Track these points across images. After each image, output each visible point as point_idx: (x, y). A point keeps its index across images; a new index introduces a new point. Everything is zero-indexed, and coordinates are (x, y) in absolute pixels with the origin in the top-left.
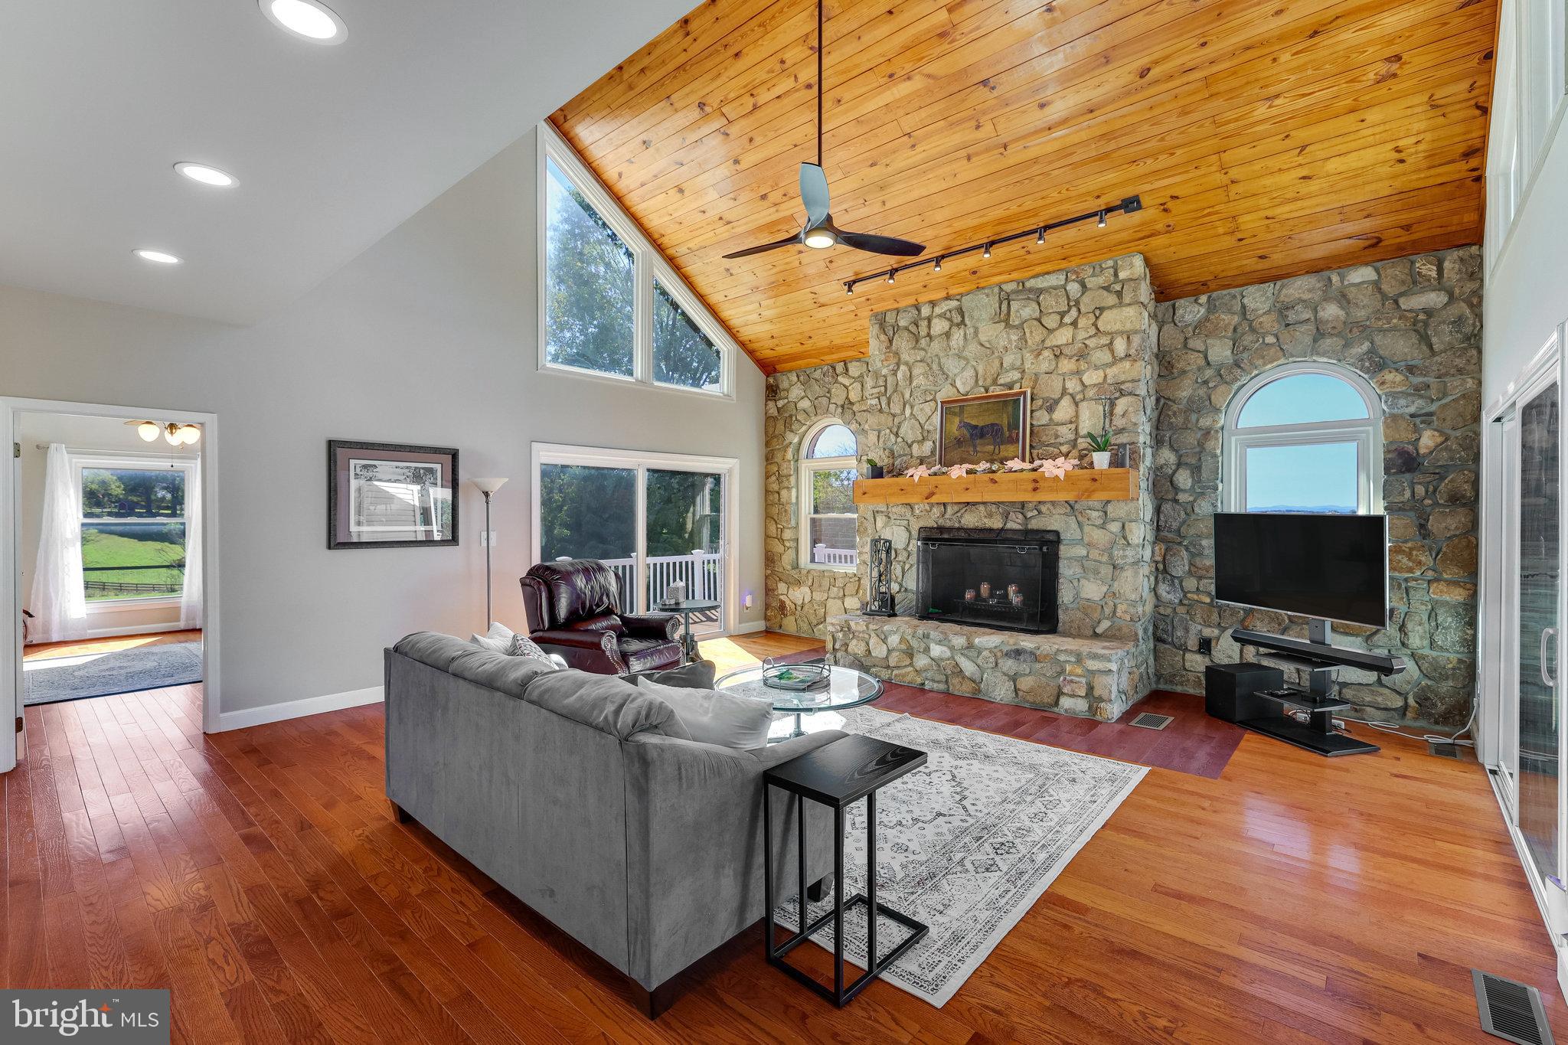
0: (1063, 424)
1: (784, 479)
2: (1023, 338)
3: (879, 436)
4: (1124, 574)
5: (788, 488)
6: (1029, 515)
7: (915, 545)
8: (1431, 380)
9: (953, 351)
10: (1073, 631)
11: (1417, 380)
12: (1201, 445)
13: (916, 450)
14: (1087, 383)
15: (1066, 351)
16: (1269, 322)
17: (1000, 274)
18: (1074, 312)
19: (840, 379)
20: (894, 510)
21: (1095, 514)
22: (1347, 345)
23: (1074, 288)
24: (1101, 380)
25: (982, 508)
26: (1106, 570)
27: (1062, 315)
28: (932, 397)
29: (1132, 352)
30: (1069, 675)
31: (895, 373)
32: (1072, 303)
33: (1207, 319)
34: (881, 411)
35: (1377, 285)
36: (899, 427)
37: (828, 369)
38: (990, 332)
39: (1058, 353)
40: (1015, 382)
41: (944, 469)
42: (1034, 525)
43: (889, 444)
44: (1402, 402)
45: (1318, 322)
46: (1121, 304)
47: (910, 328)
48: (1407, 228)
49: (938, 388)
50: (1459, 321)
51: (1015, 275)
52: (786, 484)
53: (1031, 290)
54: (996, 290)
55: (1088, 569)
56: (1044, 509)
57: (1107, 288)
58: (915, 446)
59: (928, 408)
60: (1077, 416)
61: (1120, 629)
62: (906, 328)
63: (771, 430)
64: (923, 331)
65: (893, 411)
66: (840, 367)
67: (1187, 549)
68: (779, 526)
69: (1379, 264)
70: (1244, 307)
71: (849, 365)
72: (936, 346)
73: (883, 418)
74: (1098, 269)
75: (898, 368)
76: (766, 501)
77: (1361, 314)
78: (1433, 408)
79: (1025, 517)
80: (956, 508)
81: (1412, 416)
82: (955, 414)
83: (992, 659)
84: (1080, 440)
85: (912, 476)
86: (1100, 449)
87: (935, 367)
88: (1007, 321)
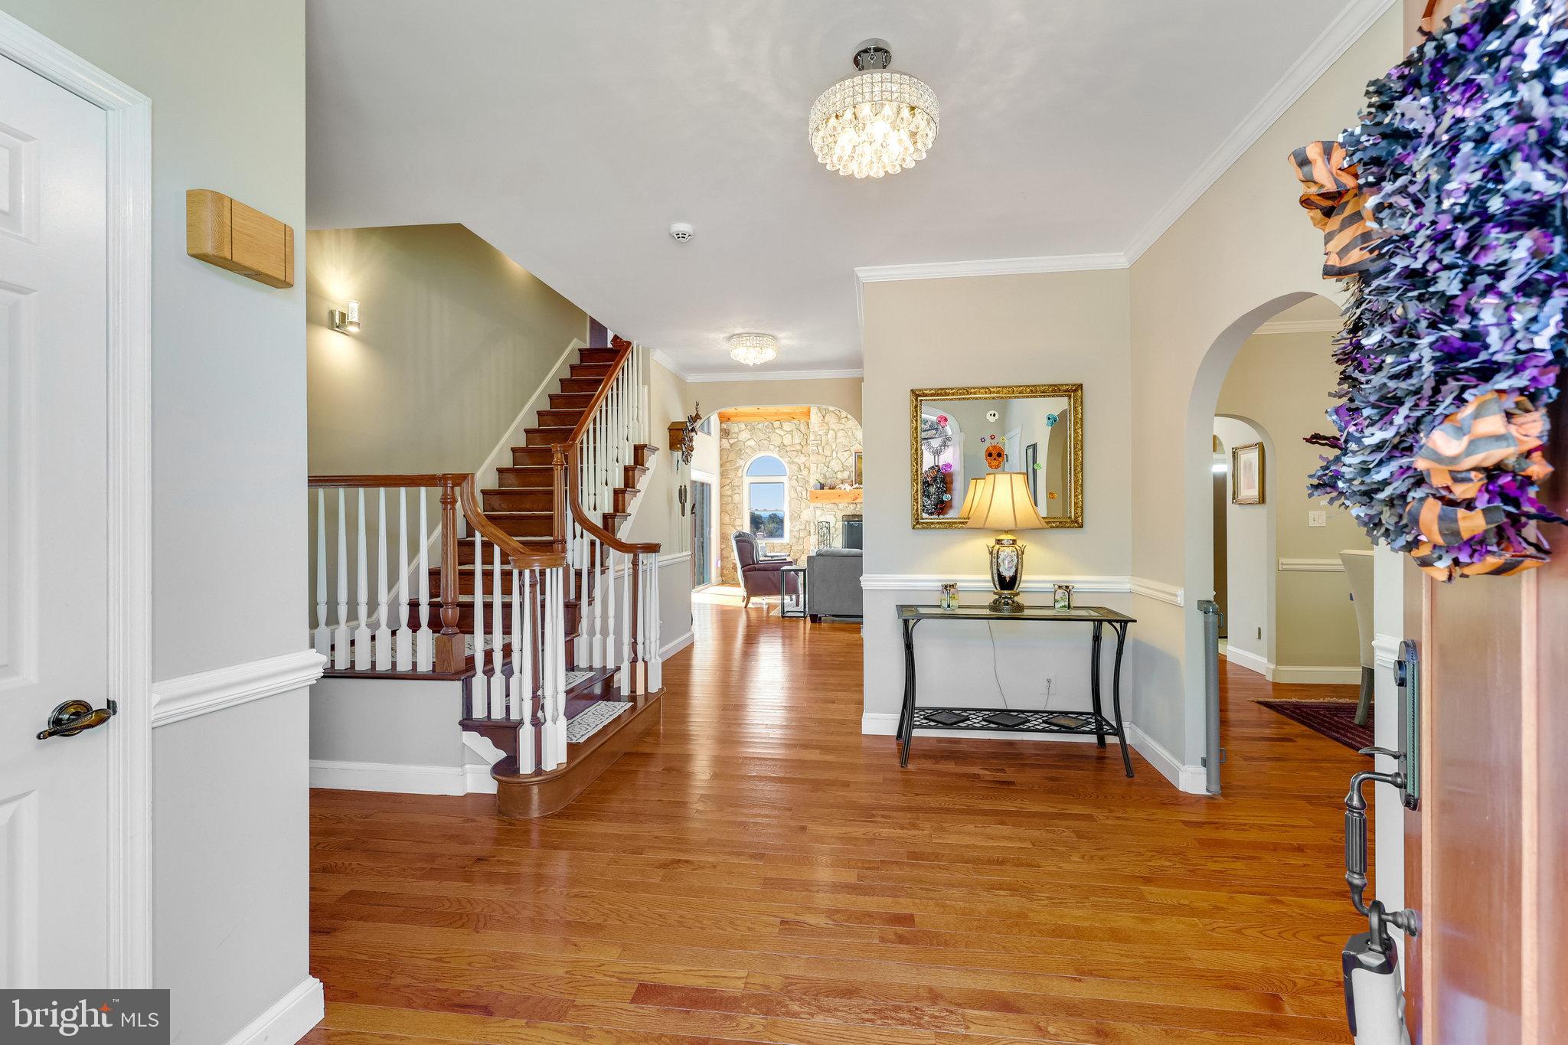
1: (737, 488)
3: (817, 467)
5: (740, 493)
7: (840, 525)
13: (840, 476)
19: (777, 431)
20: (827, 506)
28: (848, 449)
31: (826, 434)
34: (818, 453)
36: (829, 463)
43: (823, 472)
52: (739, 491)
58: (839, 474)
59: (847, 454)
62: (833, 412)
63: (724, 457)
65: (826, 454)
66: (776, 424)
68: (732, 516)
73: (819, 457)
76: (721, 501)
85: (844, 489)
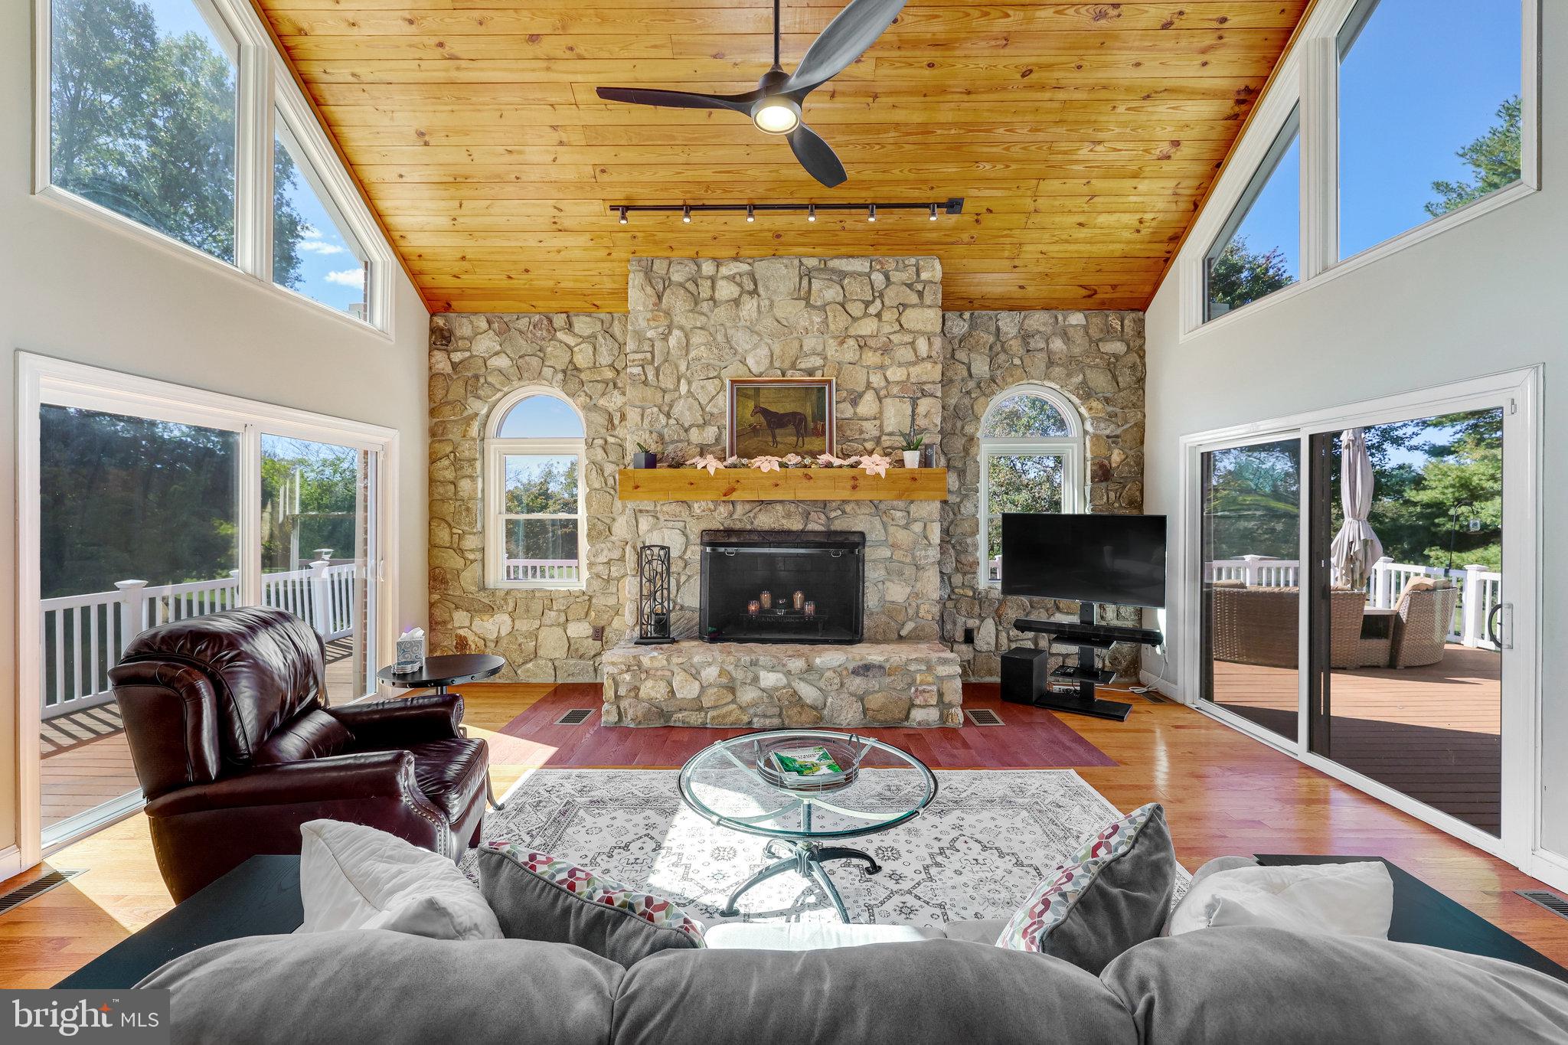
0: (866, 420)
1: (466, 464)
2: (825, 322)
3: (642, 415)
4: (927, 574)
5: (471, 477)
6: (833, 515)
7: (695, 553)
8: (1118, 410)
9: (743, 323)
10: (879, 637)
11: (1110, 409)
12: (966, 451)
13: (695, 436)
14: (891, 378)
15: (872, 343)
16: (1015, 345)
17: (803, 245)
18: (878, 302)
19: (560, 335)
20: (664, 509)
21: (899, 514)
22: (1069, 375)
23: (878, 278)
24: (904, 378)
25: (779, 507)
26: (909, 571)
27: (867, 304)
28: (716, 374)
29: (934, 354)
30: (921, 684)
31: (665, 338)
32: (877, 294)
33: (970, 334)
34: (645, 383)
35: (1086, 328)
36: (671, 406)
37: (541, 320)
38: (790, 310)
39: (862, 344)
40: (817, 369)
41: (745, 461)
42: (838, 525)
43: (658, 426)
44: (1102, 425)
45: (1049, 353)
46: (922, 305)
47: (687, 285)
48: (1114, 287)
49: (723, 365)
50: (1133, 367)
51: (818, 250)
52: (468, 471)
53: (833, 271)
54: (796, 262)
55: (894, 572)
56: (848, 508)
57: (910, 286)
58: (694, 432)
59: (712, 386)
60: (881, 412)
61: (923, 630)
62: (681, 285)
63: (440, 394)
64: (705, 291)
65: (663, 386)
66: (559, 320)
67: (954, 547)
68: (455, 531)
69: (1087, 312)
70: (998, 329)
71: (574, 319)
72: (721, 313)
73: (649, 392)
74: (901, 265)
75: (670, 333)
76: (430, 494)
77: (1077, 351)
78: (1118, 432)
79: (828, 518)
80: (748, 507)
81: (1108, 437)
82: (747, 397)
83: (837, 681)
84: (884, 438)
85: (705, 467)
86: (909, 447)
87: (720, 338)
88: (807, 299)
